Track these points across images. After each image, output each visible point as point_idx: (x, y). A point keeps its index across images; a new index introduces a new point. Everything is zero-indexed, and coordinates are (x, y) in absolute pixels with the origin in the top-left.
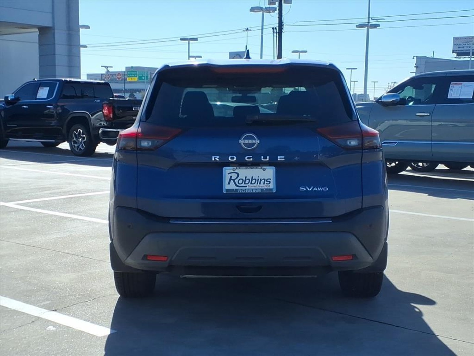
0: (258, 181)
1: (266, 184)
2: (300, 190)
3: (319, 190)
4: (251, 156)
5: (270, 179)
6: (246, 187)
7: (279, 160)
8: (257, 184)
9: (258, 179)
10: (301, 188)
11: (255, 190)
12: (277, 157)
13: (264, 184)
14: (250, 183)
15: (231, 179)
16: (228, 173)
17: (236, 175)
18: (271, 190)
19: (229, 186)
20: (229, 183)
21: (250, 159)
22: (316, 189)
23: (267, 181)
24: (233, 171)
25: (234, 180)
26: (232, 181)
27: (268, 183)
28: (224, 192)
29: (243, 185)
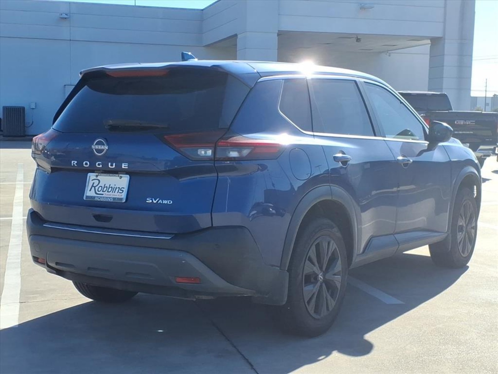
0: (114, 189)
1: (120, 193)
2: (147, 202)
3: (164, 203)
4: (100, 163)
5: (124, 188)
6: (103, 194)
7: (123, 167)
8: (113, 192)
9: (114, 187)
10: (148, 199)
11: (108, 198)
12: (122, 165)
13: (118, 193)
14: (102, 191)
15: (93, 186)
16: (92, 179)
17: (98, 181)
18: (121, 199)
19: (89, 193)
20: (90, 190)
21: (100, 165)
22: (160, 201)
23: (121, 190)
24: (96, 178)
25: (95, 187)
26: (93, 188)
27: (121, 192)
28: (85, 199)
29: (101, 192)
